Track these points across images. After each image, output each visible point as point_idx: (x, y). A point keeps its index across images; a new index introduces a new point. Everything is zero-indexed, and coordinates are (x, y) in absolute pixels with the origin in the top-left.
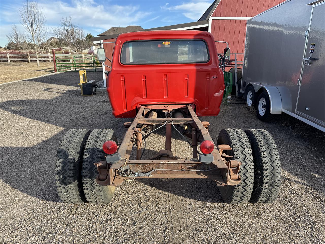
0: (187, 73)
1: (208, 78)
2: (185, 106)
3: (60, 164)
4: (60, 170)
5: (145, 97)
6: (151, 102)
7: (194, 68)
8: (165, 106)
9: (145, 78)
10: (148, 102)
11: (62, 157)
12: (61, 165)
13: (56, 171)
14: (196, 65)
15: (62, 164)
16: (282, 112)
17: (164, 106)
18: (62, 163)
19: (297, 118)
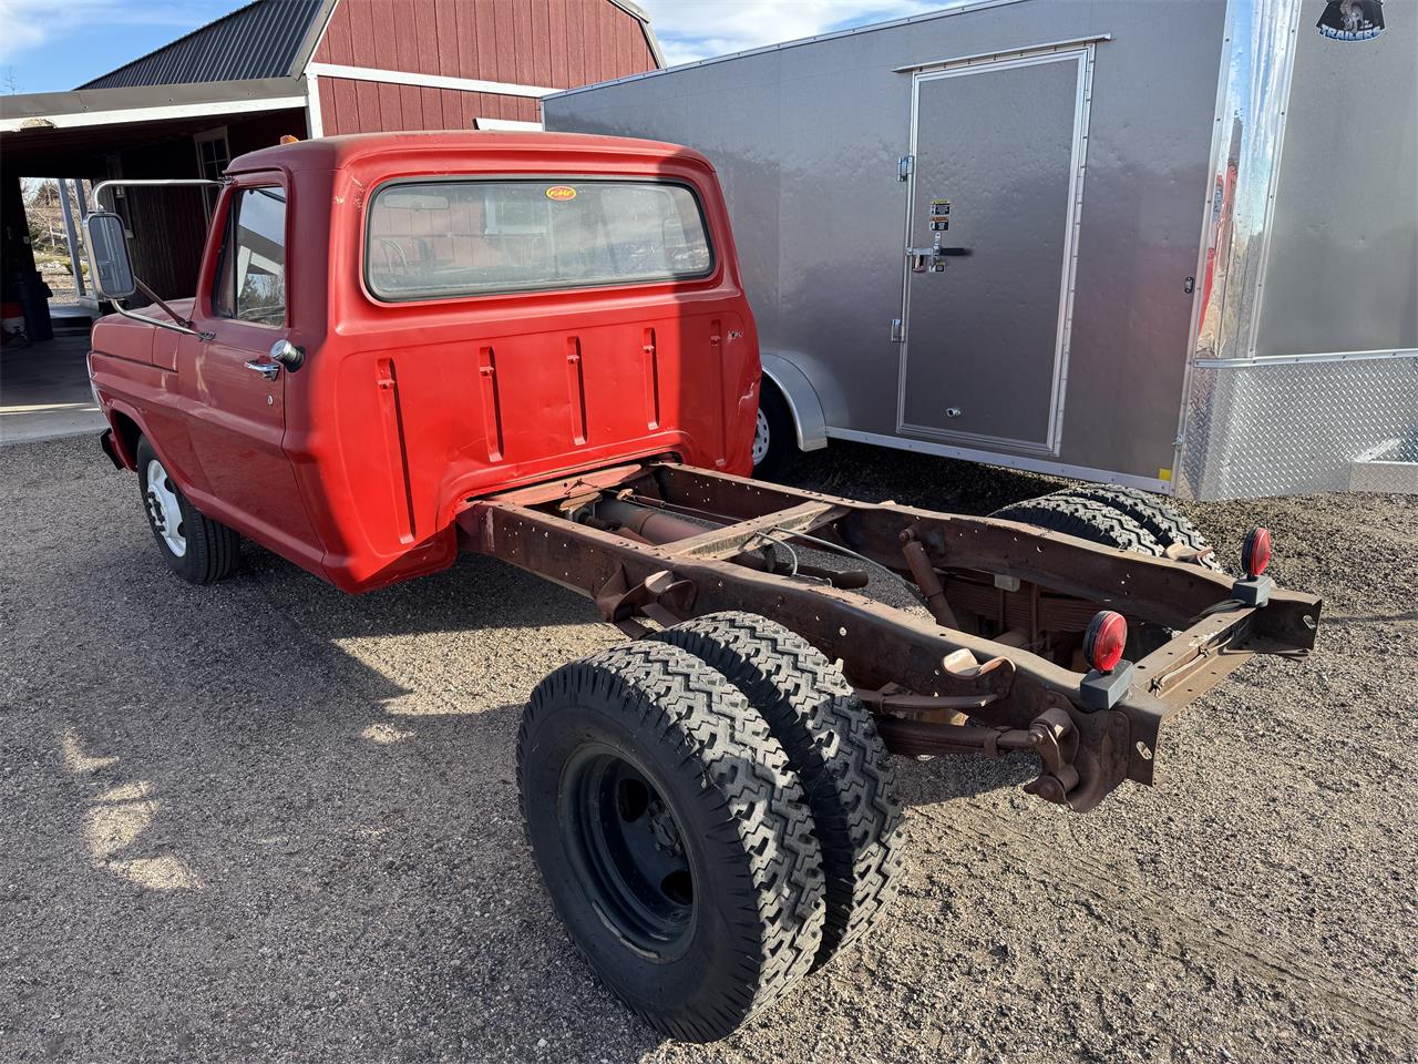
0: (650, 325)
1: (716, 338)
2: (638, 467)
3: (765, 828)
4: (775, 860)
5: (495, 457)
6: (525, 474)
7: (669, 299)
8: (568, 481)
9: (489, 363)
10: (513, 477)
11: (754, 796)
12: (770, 834)
13: (761, 872)
14: (676, 289)
15: (771, 828)
16: (830, 440)
17: (566, 485)
18: (770, 823)
19: (907, 448)
